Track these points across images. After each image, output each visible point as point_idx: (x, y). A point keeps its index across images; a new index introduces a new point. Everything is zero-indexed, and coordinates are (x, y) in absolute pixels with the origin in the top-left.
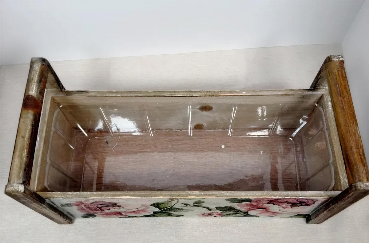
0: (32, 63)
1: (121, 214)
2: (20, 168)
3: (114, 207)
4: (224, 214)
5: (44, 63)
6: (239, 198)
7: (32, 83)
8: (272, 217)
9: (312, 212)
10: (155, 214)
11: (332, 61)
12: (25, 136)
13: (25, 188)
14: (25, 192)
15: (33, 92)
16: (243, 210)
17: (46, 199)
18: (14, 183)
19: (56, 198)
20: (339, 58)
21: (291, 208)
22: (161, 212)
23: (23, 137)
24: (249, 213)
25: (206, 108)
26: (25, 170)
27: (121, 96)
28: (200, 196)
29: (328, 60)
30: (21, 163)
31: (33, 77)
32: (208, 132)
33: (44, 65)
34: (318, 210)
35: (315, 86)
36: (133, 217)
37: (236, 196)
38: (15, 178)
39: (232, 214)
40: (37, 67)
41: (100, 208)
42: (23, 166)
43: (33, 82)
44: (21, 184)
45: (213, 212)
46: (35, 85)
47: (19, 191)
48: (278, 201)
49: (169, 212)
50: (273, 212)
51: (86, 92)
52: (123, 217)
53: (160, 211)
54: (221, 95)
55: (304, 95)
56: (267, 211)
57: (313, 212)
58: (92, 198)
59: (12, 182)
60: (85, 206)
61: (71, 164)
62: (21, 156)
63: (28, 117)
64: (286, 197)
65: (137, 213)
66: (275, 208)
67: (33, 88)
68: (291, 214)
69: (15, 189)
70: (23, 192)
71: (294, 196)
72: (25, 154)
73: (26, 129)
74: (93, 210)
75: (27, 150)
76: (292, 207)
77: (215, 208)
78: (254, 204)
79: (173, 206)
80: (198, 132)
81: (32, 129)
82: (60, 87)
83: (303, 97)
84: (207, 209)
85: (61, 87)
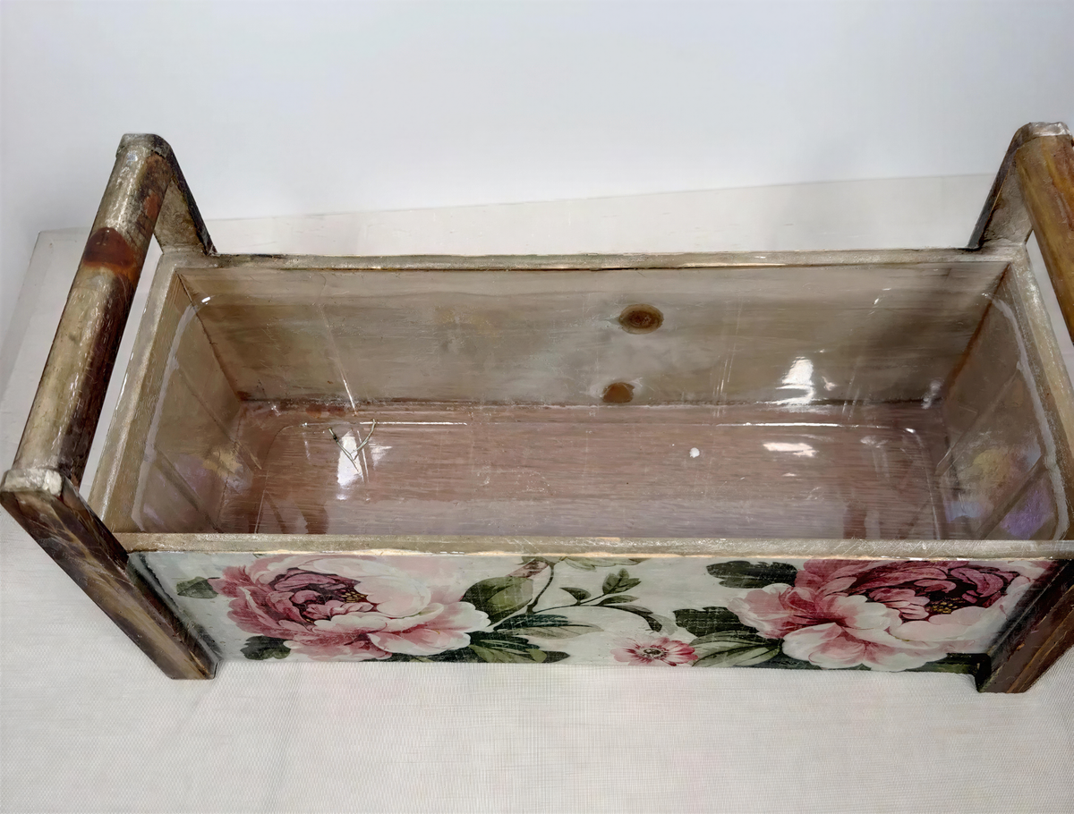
0: (124, 148)
1: (369, 646)
2: (55, 424)
3: (347, 606)
4: (703, 649)
5: (157, 149)
6: (754, 559)
7: (117, 197)
8: (863, 668)
9: (995, 641)
10: (476, 649)
11: (1036, 137)
12: (81, 336)
13: (64, 484)
14: (61, 498)
15: (119, 220)
16: (766, 629)
17: (129, 555)
18: (30, 465)
19: (163, 549)
20: (1057, 130)
21: (926, 619)
22: (495, 636)
23: (73, 339)
24: (787, 649)
25: (641, 319)
26: (69, 431)
27: (384, 270)
28: (622, 552)
29: (1024, 138)
30: (58, 413)
31: (121, 184)
32: (648, 410)
33: (157, 153)
34: (1019, 628)
35: (982, 240)
36: (406, 658)
37: (742, 555)
38: (35, 452)
39: (731, 651)
40: (137, 158)
41: (302, 607)
42: (66, 420)
43: (121, 194)
44: (55, 470)
45: (666, 641)
46: (125, 203)
47: (45, 488)
48: (884, 580)
49: (522, 633)
50: (867, 643)
51: (278, 257)
52: (374, 660)
53: (490, 630)
54: (689, 265)
55: (949, 268)
56: (845, 635)
57: (1000, 642)
58: (276, 553)
59: (24, 461)
60: (254, 594)
61: (223, 499)
62: (61, 393)
63: (94, 287)
64: (912, 559)
65: (419, 640)
66: (871, 617)
67: (119, 210)
68: (926, 652)
69: (32, 484)
70: (55, 496)
71: (940, 556)
72: (74, 385)
73: (86, 317)
74: (278, 617)
75: (82, 377)
76: (932, 613)
77: (673, 617)
78: (804, 592)
79: (536, 603)
80: (615, 411)
81: (105, 321)
82: (201, 240)
83: (948, 273)
84: (648, 619)
85: (206, 242)
